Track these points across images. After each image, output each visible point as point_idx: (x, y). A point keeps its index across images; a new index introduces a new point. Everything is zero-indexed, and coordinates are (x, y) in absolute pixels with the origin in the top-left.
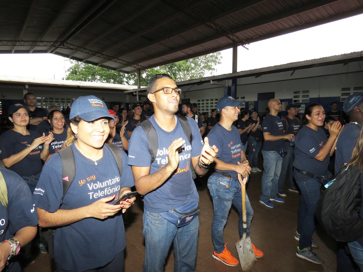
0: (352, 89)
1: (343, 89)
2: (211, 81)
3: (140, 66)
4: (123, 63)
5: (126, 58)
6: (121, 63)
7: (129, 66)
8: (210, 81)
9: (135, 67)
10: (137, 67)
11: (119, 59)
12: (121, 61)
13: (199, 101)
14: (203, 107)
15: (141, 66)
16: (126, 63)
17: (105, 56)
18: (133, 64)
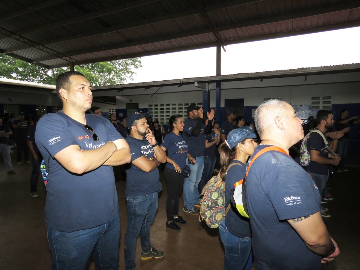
0: (321, 98)
1: (313, 98)
2: (196, 83)
3: (73, 59)
4: (52, 52)
5: (57, 47)
6: (49, 53)
7: (59, 57)
8: (194, 82)
9: (67, 60)
10: (70, 60)
11: (46, 48)
12: (49, 50)
13: (151, 106)
14: (157, 112)
15: (75, 60)
16: (55, 53)
17: (26, 41)
18: (65, 56)
